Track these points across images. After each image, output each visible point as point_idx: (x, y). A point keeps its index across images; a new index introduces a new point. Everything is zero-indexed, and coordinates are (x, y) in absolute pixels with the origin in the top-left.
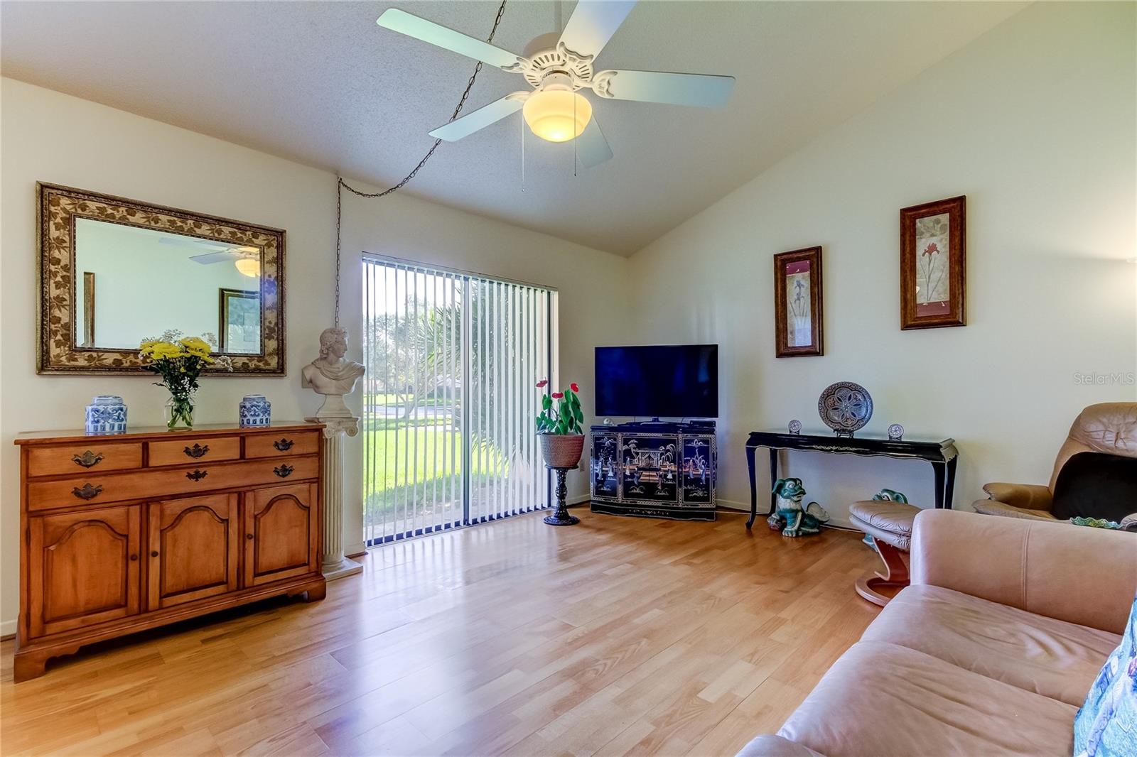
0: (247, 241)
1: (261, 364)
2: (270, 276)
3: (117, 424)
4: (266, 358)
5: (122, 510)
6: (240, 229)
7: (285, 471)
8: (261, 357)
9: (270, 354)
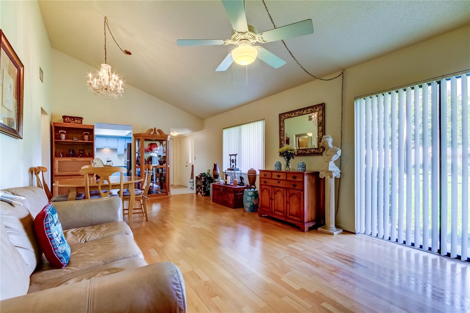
0: (314, 111)
1: (318, 151)
2: (320, 121)
3: (277, 168)
4: (320, 149)
5: (269, 187)
6: (312, 108)
7: (295, 186)
8: (318, 149)
9: (320, 147)
